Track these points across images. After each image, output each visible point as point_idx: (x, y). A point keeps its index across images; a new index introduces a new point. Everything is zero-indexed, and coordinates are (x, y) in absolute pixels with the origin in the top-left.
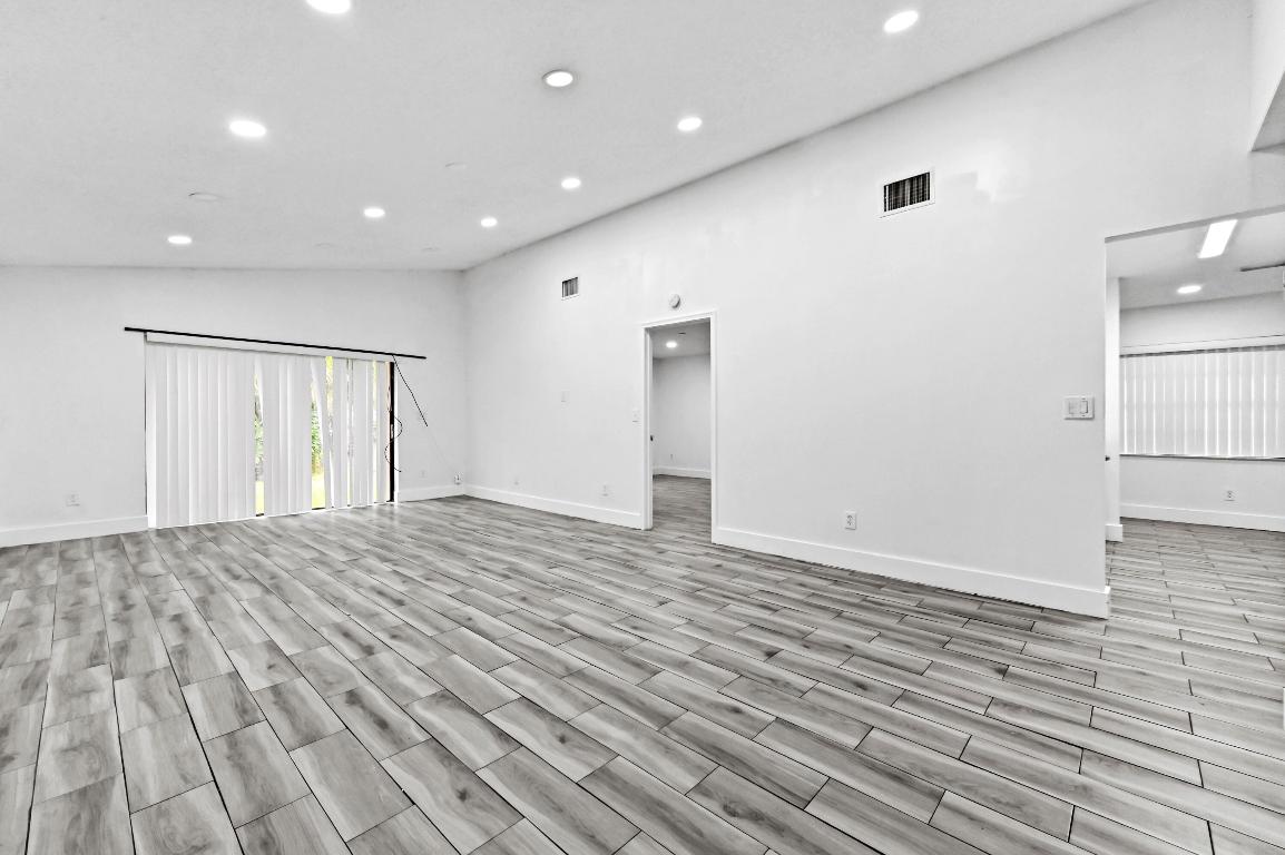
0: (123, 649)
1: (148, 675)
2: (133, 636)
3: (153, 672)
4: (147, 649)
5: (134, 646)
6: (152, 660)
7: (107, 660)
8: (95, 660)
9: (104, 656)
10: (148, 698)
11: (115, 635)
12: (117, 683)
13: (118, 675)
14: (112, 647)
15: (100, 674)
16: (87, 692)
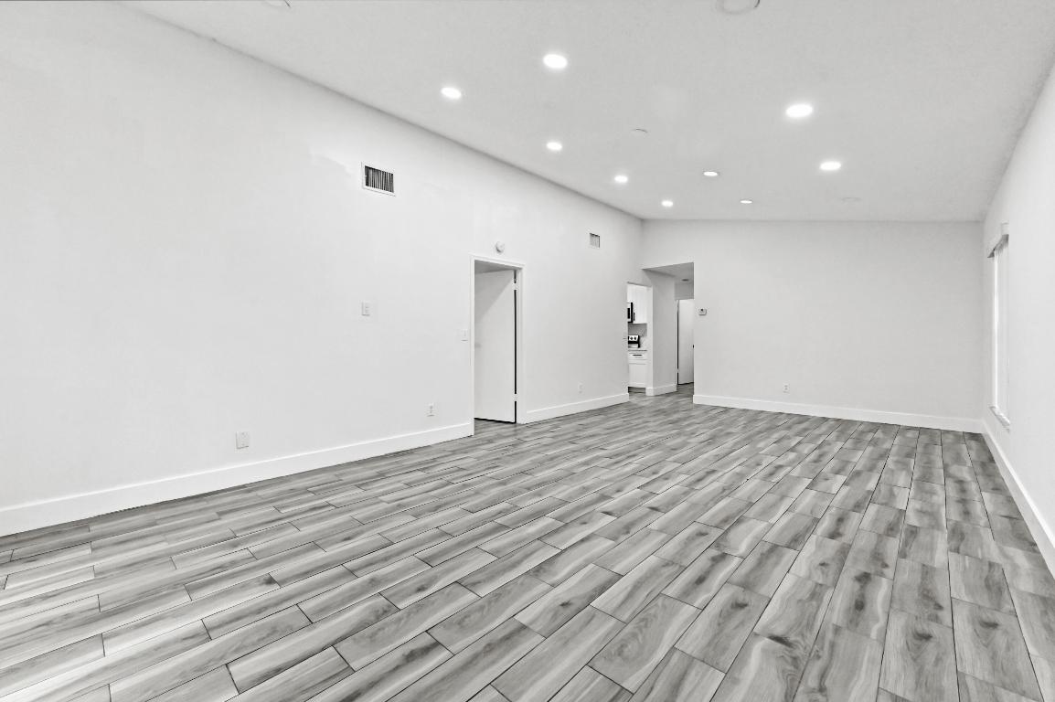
0: (891, 530)
1: (886, 504)
2: (879, 536)
3: (882, 504)
4: (876, 520)
5: (882, 527)
6: (878, 511)
7: (905, 527)
8: (913, 532)
9: (907, 529)
10: (892, 495)
11: (893, 545)
12: (904, 508)
13: (902, 513)
14: (898, 536)
15: (912, 519)
16: (921, 512)
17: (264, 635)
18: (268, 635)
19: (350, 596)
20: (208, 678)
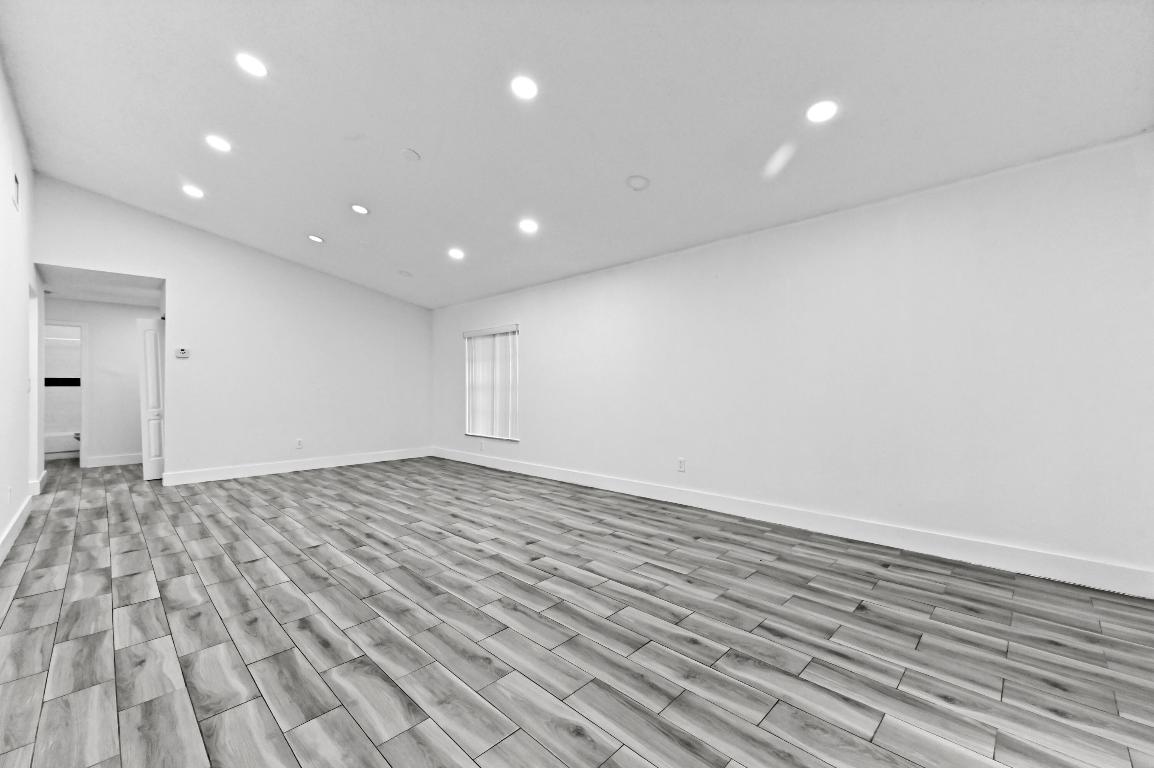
17: (818, 731)
18: (815, 728)
19: (723, 685)
20: (895, 747)
